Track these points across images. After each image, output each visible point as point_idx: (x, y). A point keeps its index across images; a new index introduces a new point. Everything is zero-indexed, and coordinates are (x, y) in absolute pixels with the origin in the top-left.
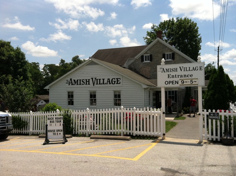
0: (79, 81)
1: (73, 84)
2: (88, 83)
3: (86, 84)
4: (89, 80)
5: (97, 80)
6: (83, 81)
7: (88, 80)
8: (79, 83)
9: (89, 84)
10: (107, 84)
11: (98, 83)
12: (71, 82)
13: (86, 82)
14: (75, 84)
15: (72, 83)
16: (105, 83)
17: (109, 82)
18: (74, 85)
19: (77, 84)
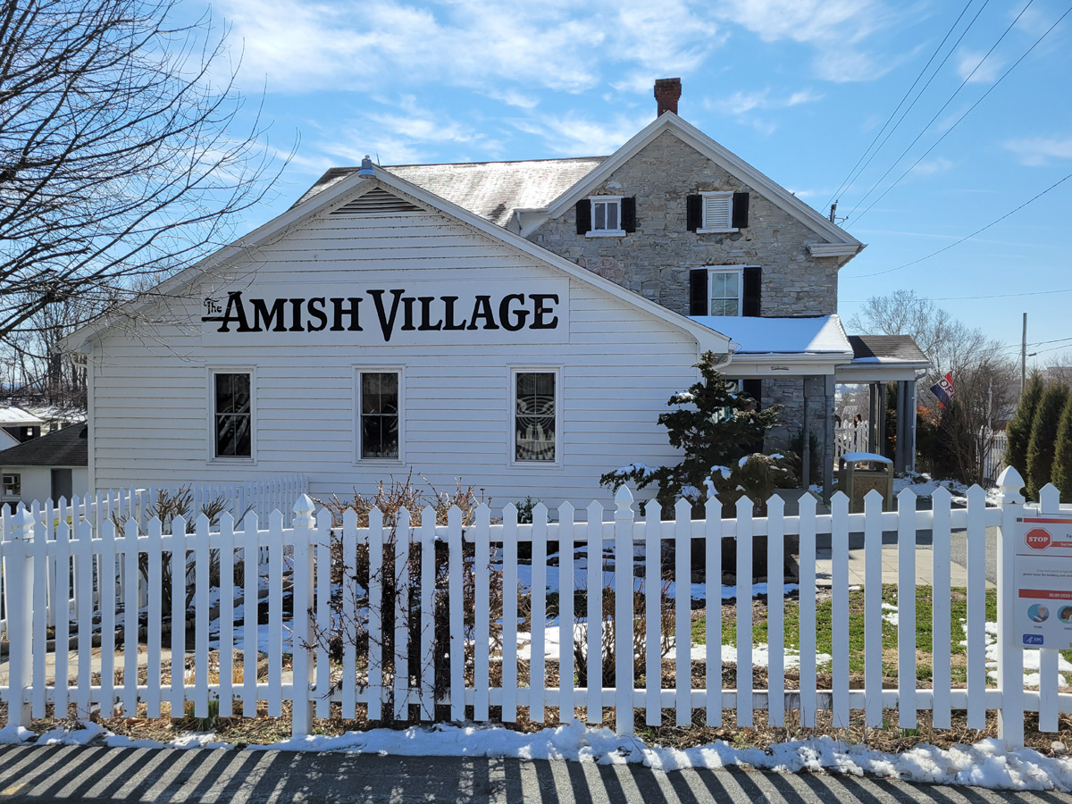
0: (288, 309)
1: (251, 325)
3: (338, 327)
4: (355, 302)
5: (409, 302)
8: (288, 322)
9: (355, 326)
10: (473, 327)
11: (417, 320)
14: (262, 324)
18: (257, 329)
19: (274, 323)
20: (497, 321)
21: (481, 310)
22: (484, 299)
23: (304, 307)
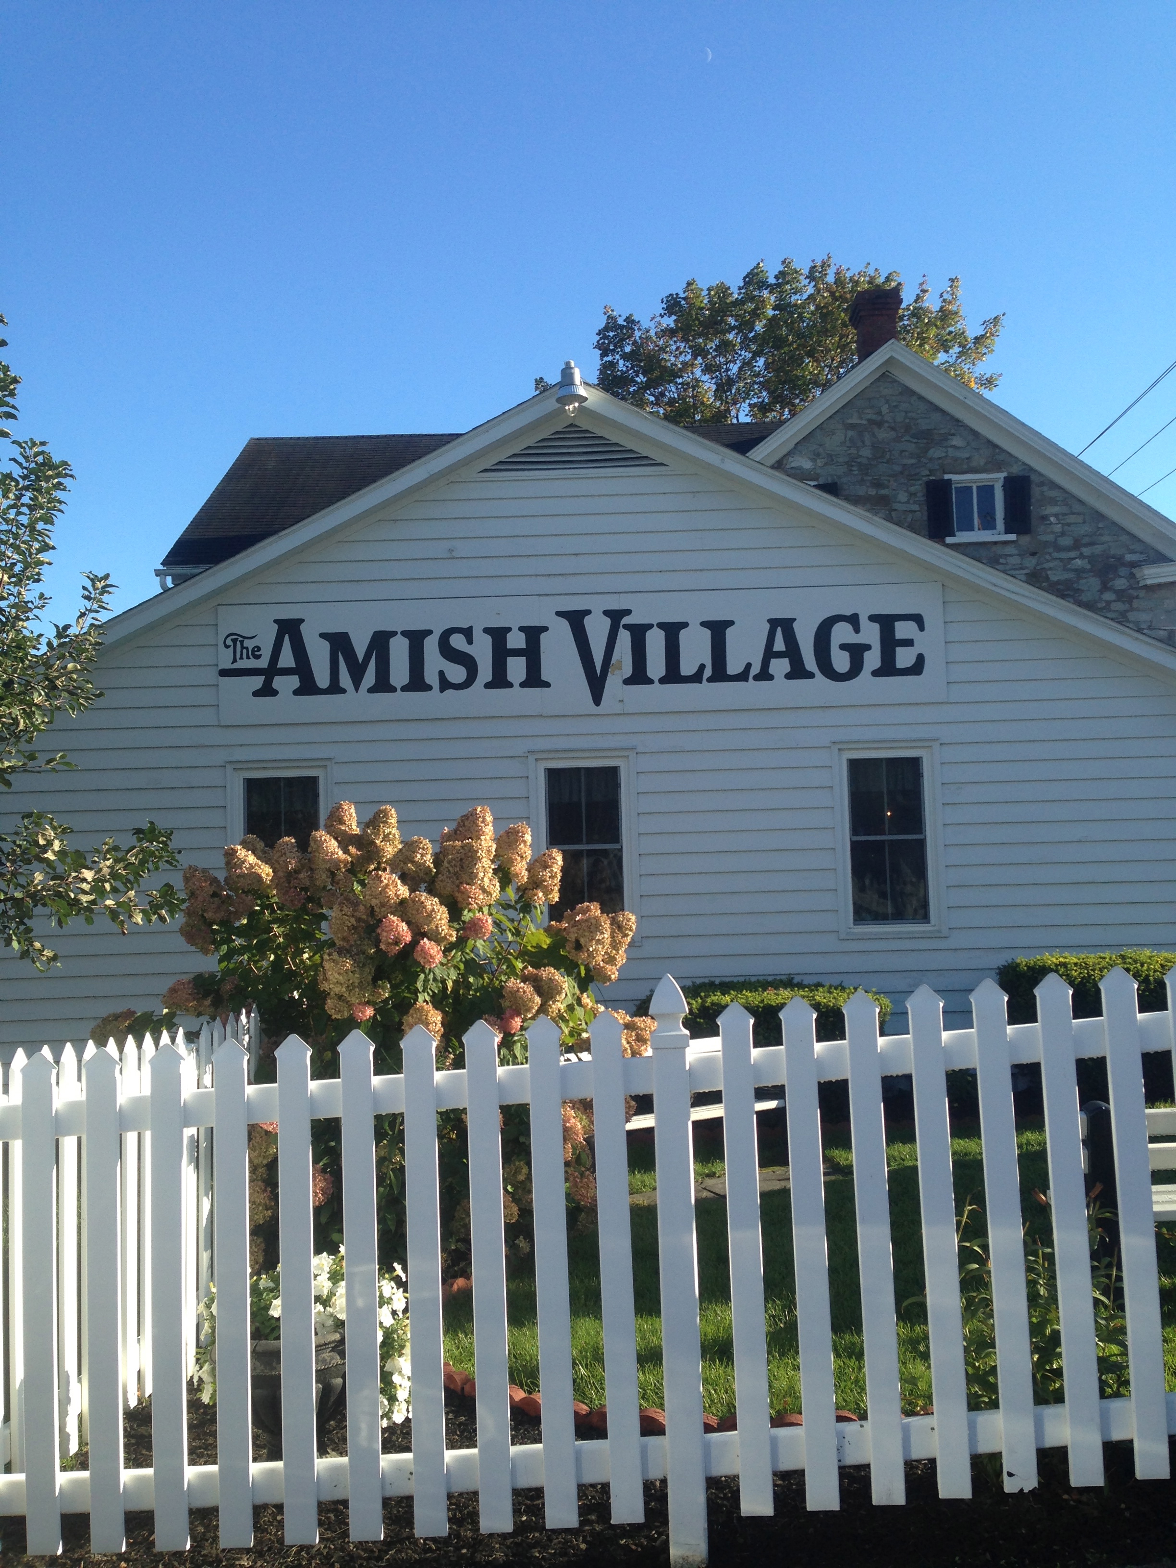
0: (399, 649)
1: (322, 680)
2: (517, 668)
3: (500, 680)
4: (533, 634)
5: (639, 632)
6: (457, 642)
7: (516, 640)
8: (399, 673)
9: (534, 679)
10: (764, 675)
11: (656, 666)
12: (287, 659)
13: (501, 653)
14: (345, 679)
15: (303, 668)
16: (733, 667)
17: (793, 652)
18: (335, 688)
19: (370, 678)
20: (810, 662)
21: (779, 645)
22: (785, 625)
23: (431, 645)
